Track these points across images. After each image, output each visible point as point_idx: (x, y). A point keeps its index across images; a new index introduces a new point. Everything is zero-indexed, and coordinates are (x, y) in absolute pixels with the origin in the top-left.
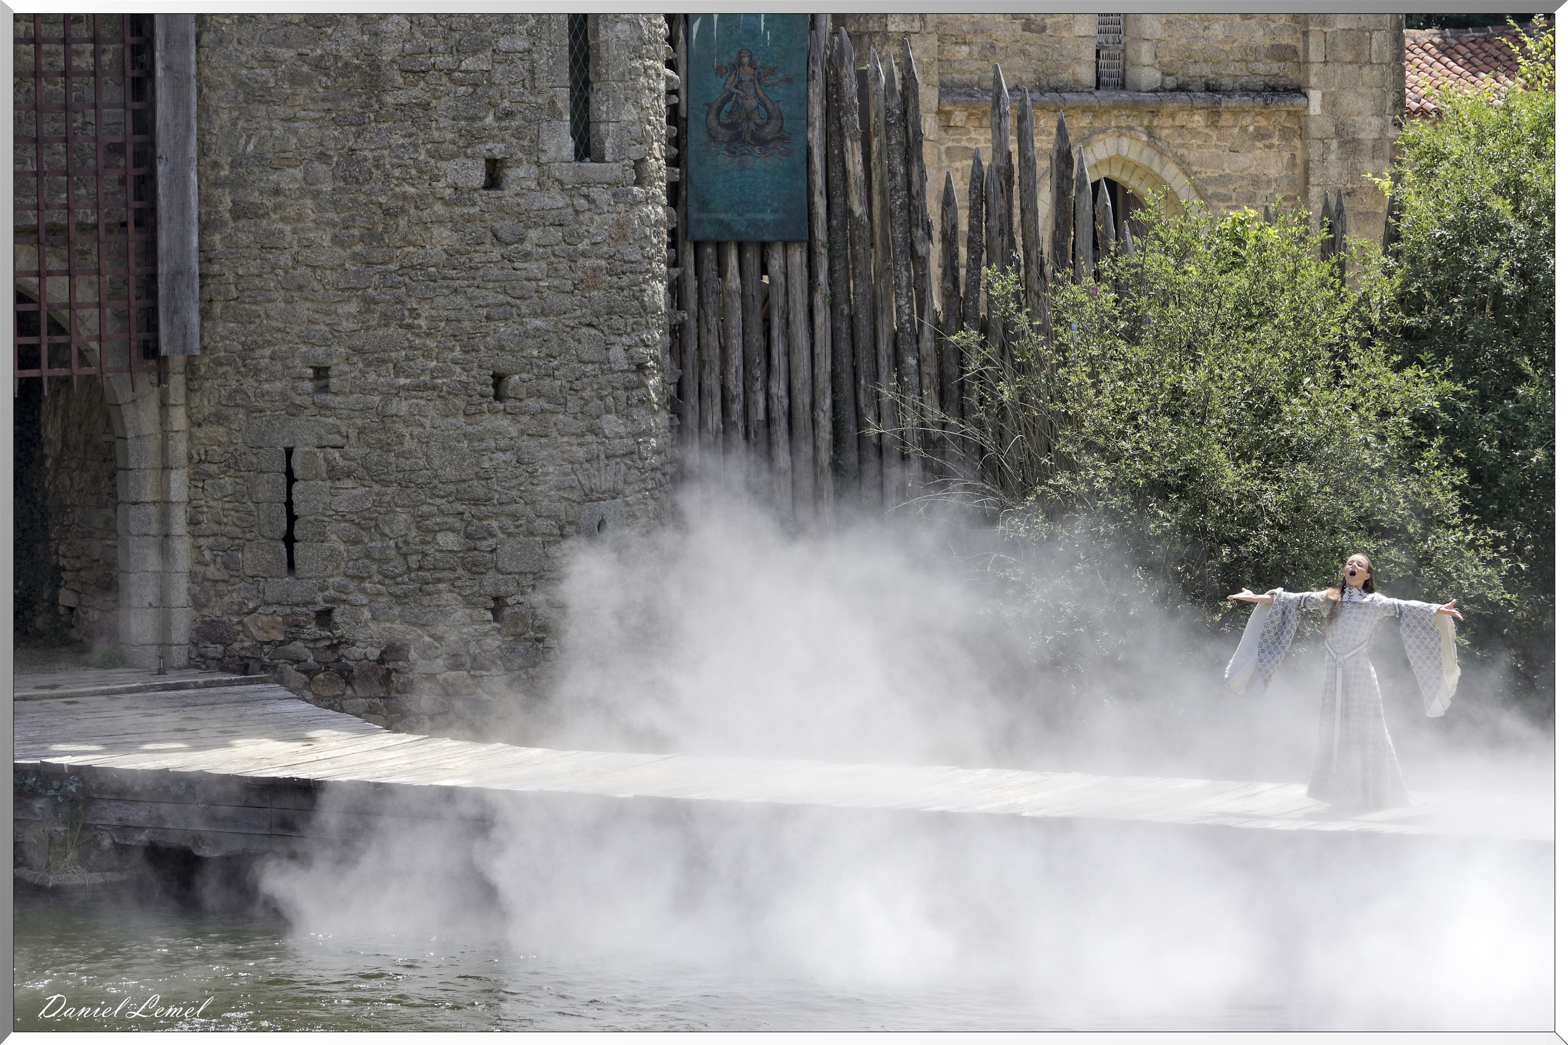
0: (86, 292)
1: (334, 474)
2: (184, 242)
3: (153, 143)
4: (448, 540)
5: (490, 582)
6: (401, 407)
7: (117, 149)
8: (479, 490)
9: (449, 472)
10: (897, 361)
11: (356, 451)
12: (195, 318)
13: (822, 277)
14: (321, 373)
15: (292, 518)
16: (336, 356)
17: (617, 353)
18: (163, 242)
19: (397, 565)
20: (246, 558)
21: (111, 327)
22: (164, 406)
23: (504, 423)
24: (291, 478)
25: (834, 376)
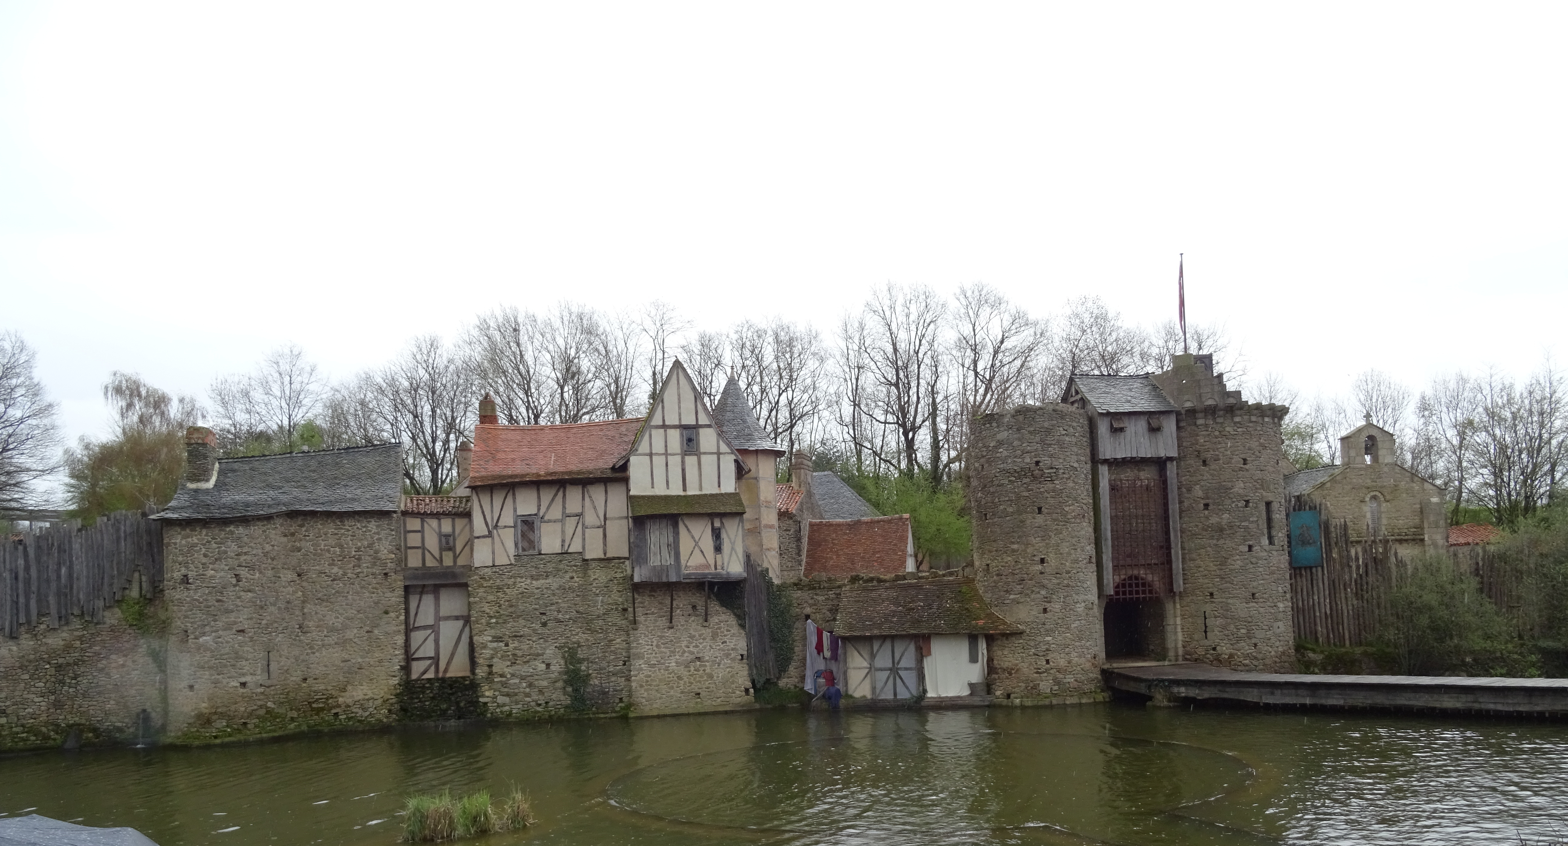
0: (1156, 579)
1: (1216, 617)
2: (1178, 567)
3: (1170, 545)
4: (1243, 631)
5: (1254, 641)
6: (1230, 601)
7: (1162, 547)
8: (1250, 619)
9: (1242, 616)
10: (1345, 589)
11: (1221, 611)
12: (1181, 583)
13: (1326, 572)
14: (1212, 594)
15: (1206, 627)
16: (1214, 590)
17: (1280, 589)
18: (1174, 566)
19: (1232, 637)
20: (1196, 637)
21: (1162, 585)
22: (1174, 603)
23: (1254, 604)
24: (1205, 618)
25: (1330, 594)
